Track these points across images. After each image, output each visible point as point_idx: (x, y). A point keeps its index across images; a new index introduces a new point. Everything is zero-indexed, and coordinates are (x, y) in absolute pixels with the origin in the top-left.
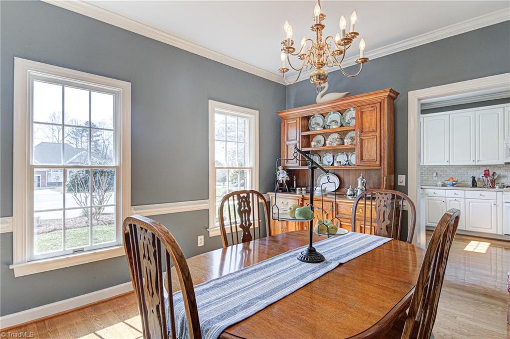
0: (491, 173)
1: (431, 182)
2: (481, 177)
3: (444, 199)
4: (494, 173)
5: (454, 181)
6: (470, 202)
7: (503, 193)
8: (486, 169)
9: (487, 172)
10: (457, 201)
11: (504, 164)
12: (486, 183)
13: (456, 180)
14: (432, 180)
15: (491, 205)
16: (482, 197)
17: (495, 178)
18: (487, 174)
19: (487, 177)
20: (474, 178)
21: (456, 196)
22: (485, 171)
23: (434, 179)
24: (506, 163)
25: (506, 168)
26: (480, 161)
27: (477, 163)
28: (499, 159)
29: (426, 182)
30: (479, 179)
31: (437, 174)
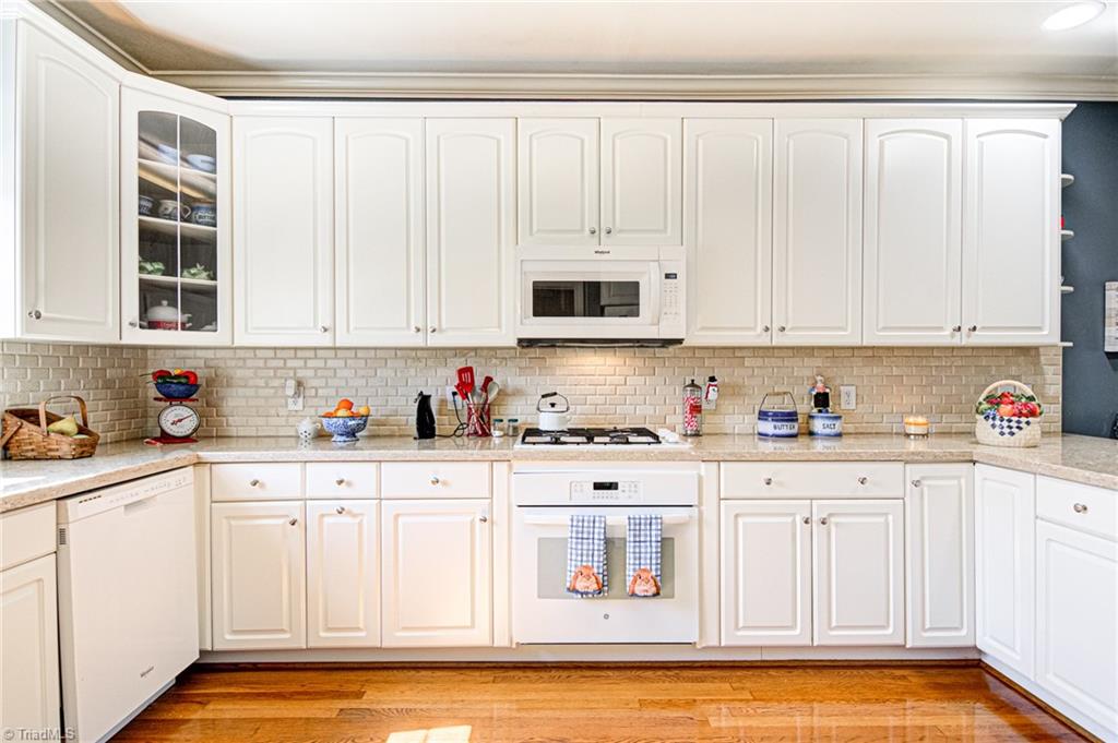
0: (479, 381)
1: (282, 421)
2: (450, 397)
3: (296, 511)
4: (488, 380)
5: (352, 417)
6: (397, 516)
7: (510, 467)
8: (464, 366)
9: (466, 377)
10: (350, 513)
11: (514, 343)
12: (464, 419)
13: (363, 411)
14: (283, 412)
15: (472, 522)
16: (439, 490)
17: (492, 396)
18: (465, 386)
19: (465, 396)
20: (424, 401)
21: (343, 491)
22: (461, 372)
23: (291, 407)
24: (520, 341)
25: (524, 363)
26: (441, 331)
27: (435, 341)
28: (500, 327)
29: (260, 421)
30: (443, 402)
31: (299, 384)
